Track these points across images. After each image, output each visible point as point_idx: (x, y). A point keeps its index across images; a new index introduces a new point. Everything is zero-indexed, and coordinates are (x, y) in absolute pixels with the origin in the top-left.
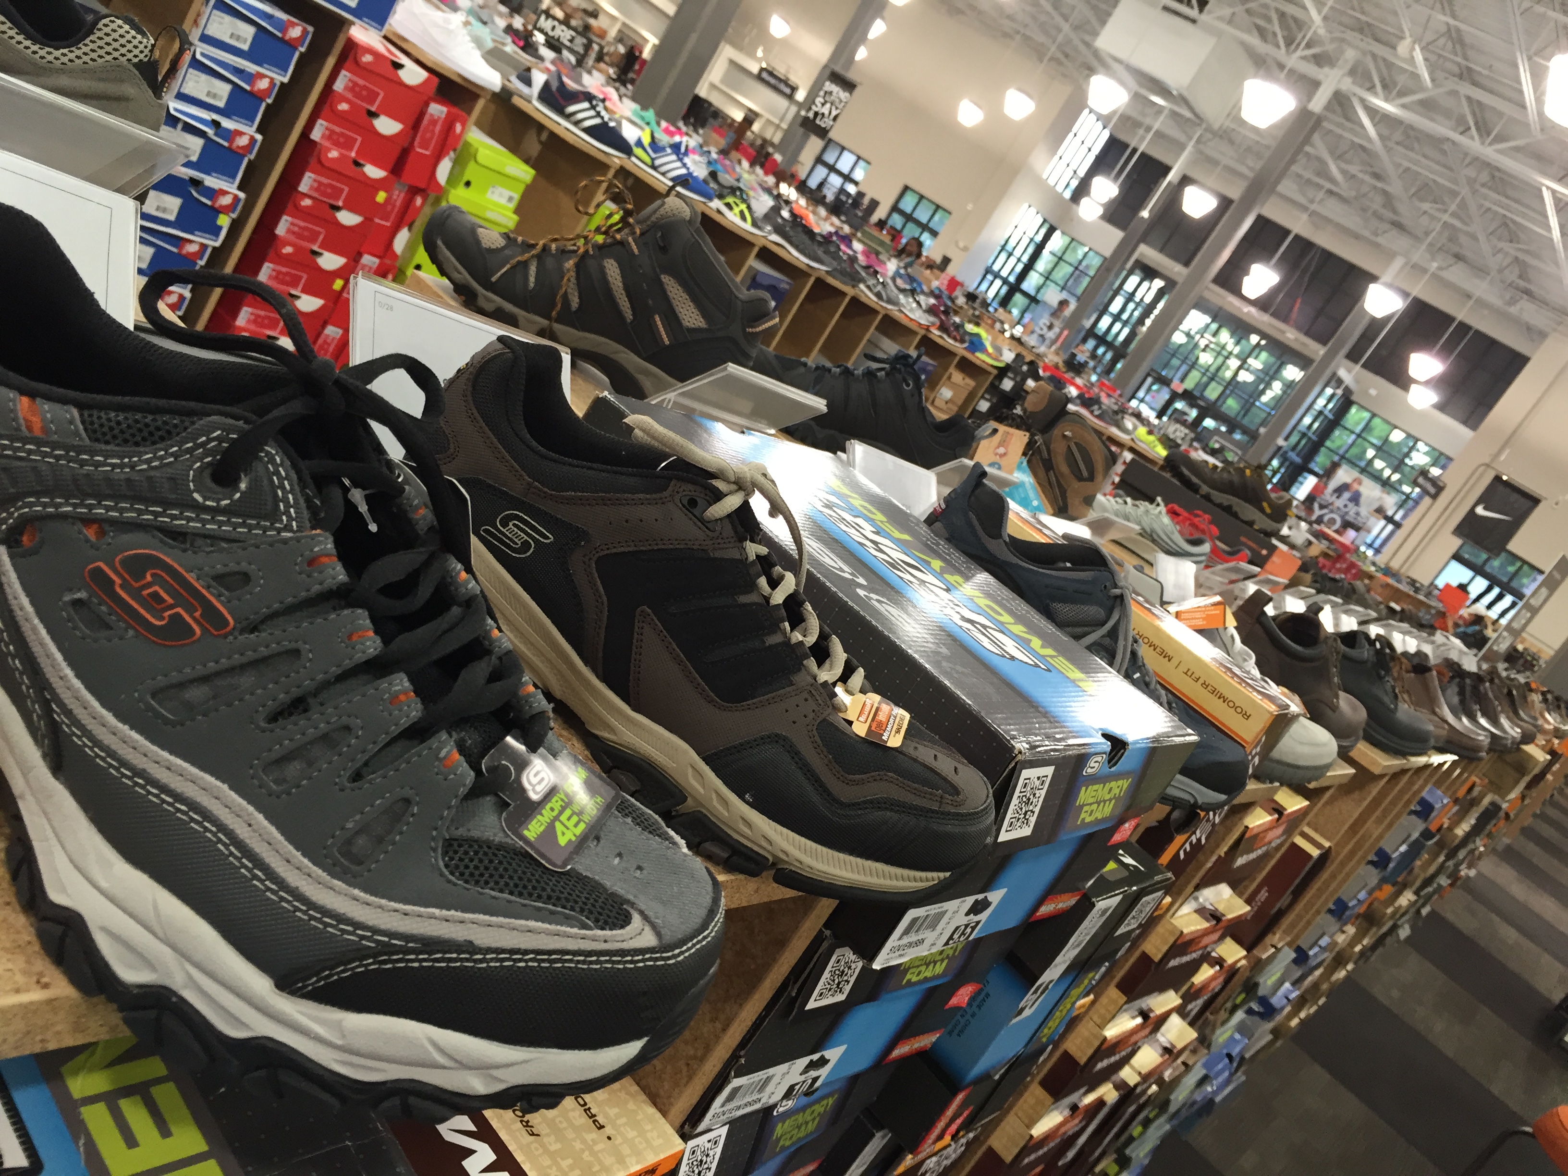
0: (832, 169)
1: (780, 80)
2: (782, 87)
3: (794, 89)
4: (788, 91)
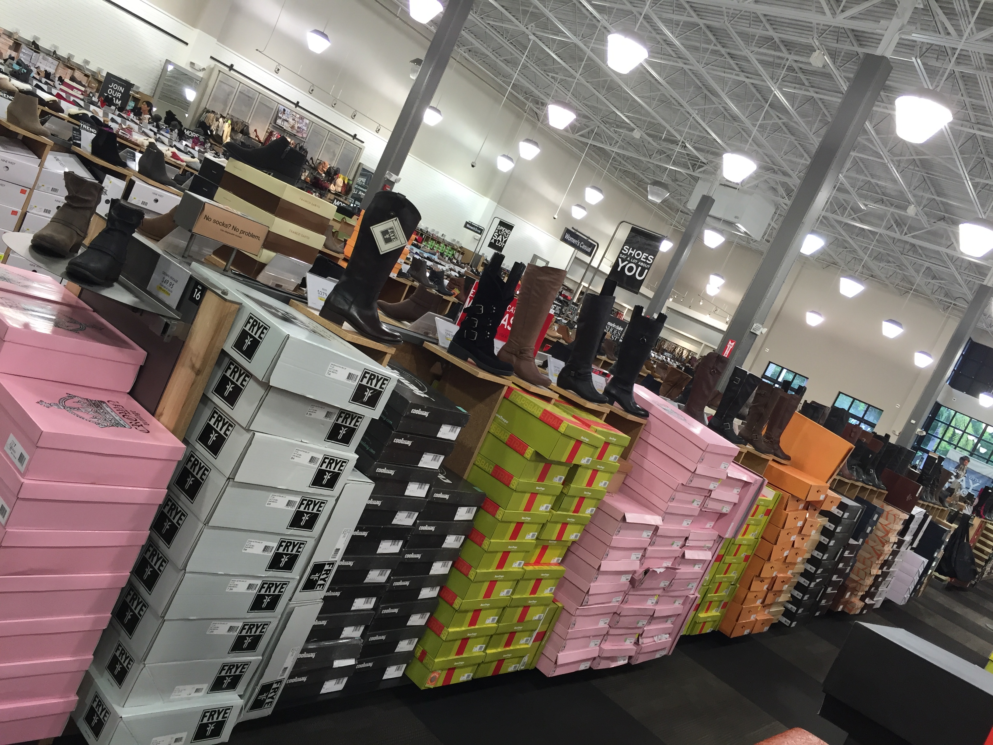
1: (476, 227)
3: (482, 230)
4: (479, 231)
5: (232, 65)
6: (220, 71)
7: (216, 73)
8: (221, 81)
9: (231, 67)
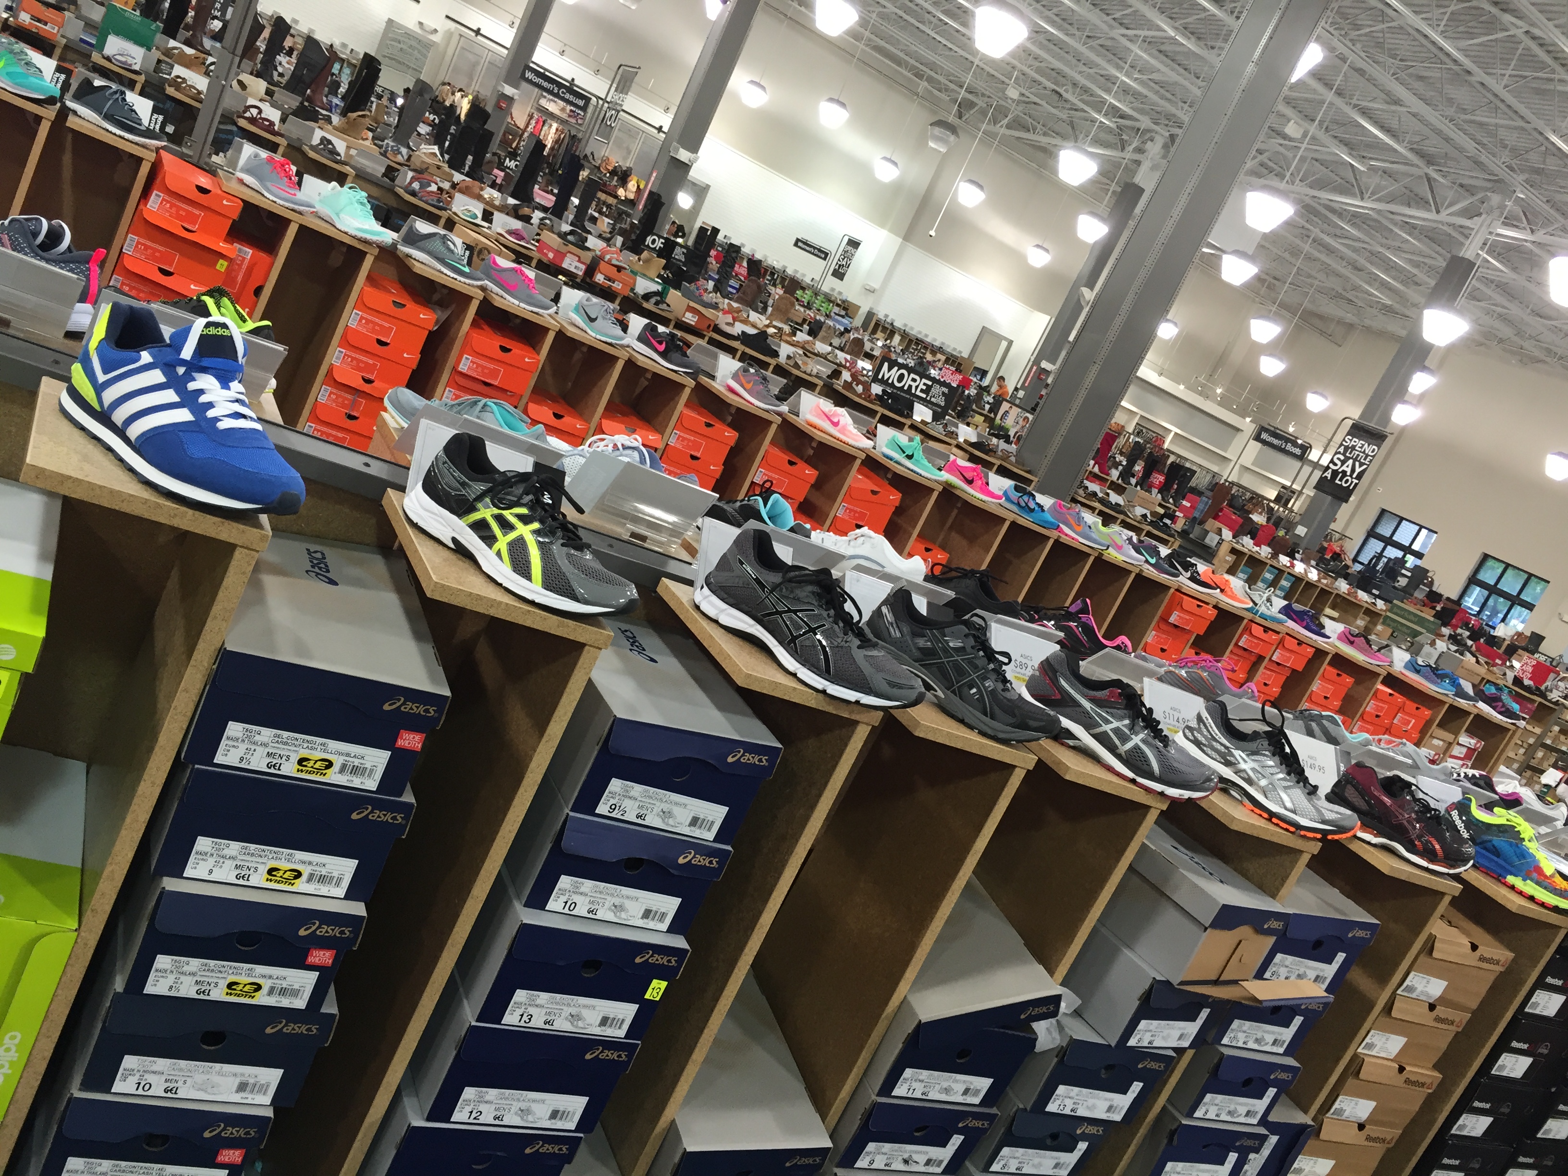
0: (1389, 542)
1: (1287, 440)
2: (1289, 447)
3: (1306, 448)
4: (1298, 451)
5: (479, 29)
6: (461, 36)
7: (456, 38)
8: (463, 48)
9: (478, 32)
